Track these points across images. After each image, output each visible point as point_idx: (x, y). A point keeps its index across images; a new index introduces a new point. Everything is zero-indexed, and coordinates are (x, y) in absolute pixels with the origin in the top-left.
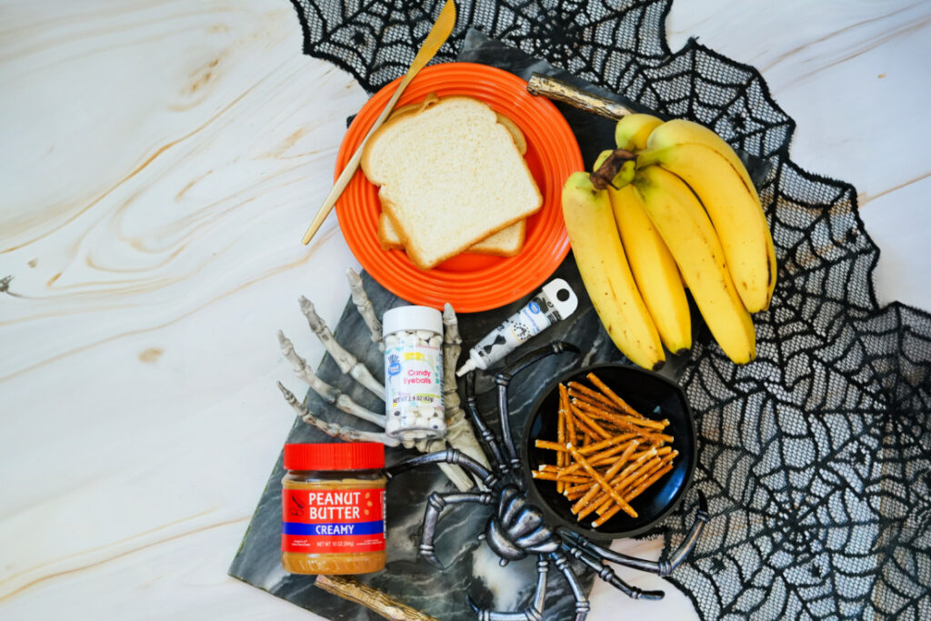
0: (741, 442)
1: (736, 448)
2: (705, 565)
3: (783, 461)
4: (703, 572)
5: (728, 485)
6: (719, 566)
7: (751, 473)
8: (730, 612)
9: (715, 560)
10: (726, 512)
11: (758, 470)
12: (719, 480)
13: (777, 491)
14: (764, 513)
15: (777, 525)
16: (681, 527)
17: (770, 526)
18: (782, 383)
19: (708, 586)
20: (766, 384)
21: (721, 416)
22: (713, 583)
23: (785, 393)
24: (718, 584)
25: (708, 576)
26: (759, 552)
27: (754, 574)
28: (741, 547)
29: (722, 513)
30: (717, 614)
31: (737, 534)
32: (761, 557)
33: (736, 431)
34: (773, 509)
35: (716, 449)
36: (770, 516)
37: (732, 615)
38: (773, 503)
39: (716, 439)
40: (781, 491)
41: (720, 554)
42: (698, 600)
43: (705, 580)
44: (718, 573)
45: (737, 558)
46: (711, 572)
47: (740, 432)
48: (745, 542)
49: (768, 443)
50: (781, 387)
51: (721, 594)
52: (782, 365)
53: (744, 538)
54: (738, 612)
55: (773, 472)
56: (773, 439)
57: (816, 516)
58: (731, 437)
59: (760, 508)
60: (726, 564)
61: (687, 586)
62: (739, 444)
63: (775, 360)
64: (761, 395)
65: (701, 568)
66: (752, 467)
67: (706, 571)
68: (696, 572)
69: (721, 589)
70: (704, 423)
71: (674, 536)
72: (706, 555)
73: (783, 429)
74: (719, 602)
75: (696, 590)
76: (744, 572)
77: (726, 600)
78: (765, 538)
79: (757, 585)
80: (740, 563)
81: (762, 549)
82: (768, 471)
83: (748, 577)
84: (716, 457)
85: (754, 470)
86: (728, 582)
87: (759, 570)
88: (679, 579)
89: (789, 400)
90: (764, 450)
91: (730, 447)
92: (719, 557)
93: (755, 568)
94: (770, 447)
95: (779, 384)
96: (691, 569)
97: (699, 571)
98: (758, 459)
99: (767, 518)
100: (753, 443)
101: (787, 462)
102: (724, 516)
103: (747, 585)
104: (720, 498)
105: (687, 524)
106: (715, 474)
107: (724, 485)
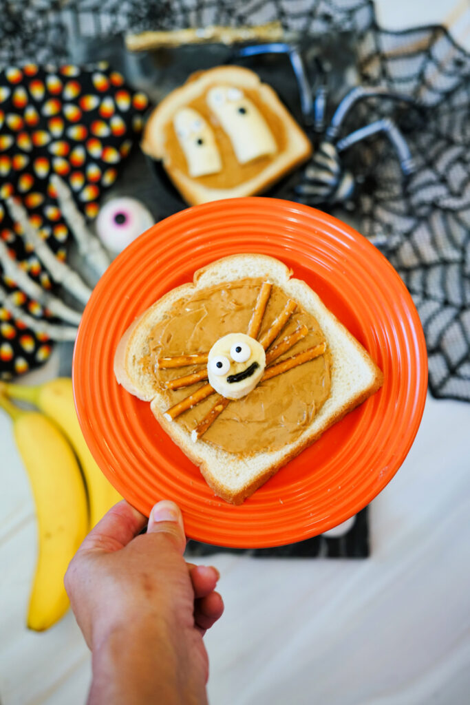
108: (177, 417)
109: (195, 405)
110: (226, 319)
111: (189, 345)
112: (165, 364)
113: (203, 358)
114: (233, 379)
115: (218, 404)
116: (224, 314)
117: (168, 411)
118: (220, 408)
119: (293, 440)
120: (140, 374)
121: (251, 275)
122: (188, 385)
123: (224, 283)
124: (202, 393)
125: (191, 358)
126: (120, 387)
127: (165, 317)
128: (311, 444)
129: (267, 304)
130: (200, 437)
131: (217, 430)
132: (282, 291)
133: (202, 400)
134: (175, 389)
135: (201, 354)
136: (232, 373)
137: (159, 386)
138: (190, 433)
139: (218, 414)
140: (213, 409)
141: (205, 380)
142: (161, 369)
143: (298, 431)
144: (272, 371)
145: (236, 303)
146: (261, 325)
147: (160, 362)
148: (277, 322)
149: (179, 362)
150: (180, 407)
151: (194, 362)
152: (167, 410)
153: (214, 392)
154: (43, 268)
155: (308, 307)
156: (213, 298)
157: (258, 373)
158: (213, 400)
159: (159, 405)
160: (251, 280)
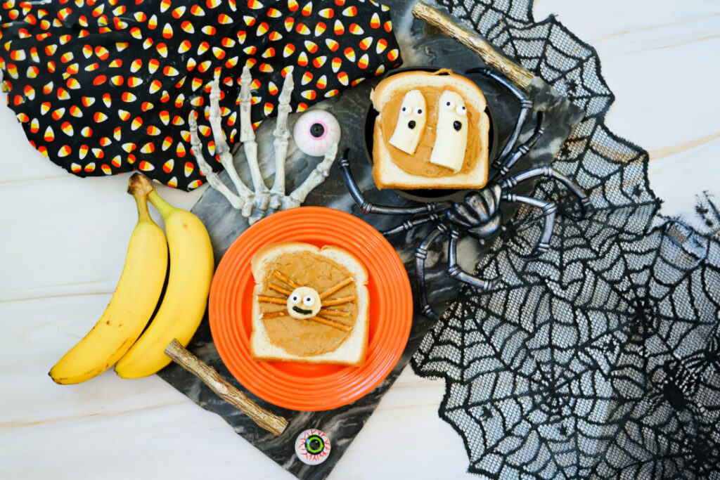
0: (520, 320)
1: (514, 324)
2: (477, 412)
3: (550, 341)
4: (475, 418)
5: (502, 349)
6: (487, 414)
7: (524, 345)
8: (492, 452)
9: (485, 409)
10: (497, 371)
11: (530, 344)
12: (495, 345)
13: (544, 363)
14: (530, 378)
15: (539, 389)
16: (460, 379)
17: (533, 390)
18: (560, 282)
19: (477, 429)
20: (547, 281)
21: (507, 296)
22: (482, 428)
23: (560, 290)
24: (485, 429)
25: (478, 422)
26: (522, 408)
27: (514, 425)
28: (506, 401)
29: (493, 371)
30: (482, 453)
31: (503, 389)
32: (522, 412)
33: (517, 311)
34: (538, 376)
35: (499, 321)
36: (535, 382)
37: (493, 455)
38: (538, 372)
39: (500, 314)
40: (546, 364)
41: (489, 404)
42: (468, 440)
43: (475, 424)
44: (486, 420)
45: (502, 410)
46: (481, 419)
47: (521, 313)
48: (509, 397)
49: (541, 325)
50: (558, 285)
51: (486, 437)
52: (561, 269)
53: (509, 394)
54: (497, 453)
55: (542, 348)
56: (545, 323)
57: (569, 387)
58: (512, 315)
59: (527, 374)
60: (493, 414)
61: (460, 428)
62: (517, 322)
63: (557, 264)
64: (542, 289)
65: (473, 414)
66: (525, 341)
67: (477, 417)
68: (469, 417)
69: (487, 433)
70: (492, 299)
71: (453, 385)
72: (478, 404)
73: (555, 317)
74: (485, 443)
75: (468, 431)
76: (507, 423)
77: (490, 443)
78: (528, 398)
79: (515, 433)
80: (505, 415)
81: (524, 406)
82: (539, 346)
83: (510, 427)
84: (497, 327)
85: (527, 343)
86: (494, 428)
87: (519, 423)
88: (455, 421)
89: (563, 296)
90: (536, 330)
91: (510, 322)
92: (488, 406)
93: (516, 421)
94: (542, 328)
95: (557, 282)
96: (466, 415)
97: (472, 417)
98: (531, 336)
99: (532, 383)
100: (529, 323)
101: (554, 342)
102: (494, 374)
103: (508, 433)
104: (493, 359)
105: (465, 377)
106: (492, 340)
107: (498, 350)
108: (261, 302)
109: (273, 303)
110: (321, 278)
111: (293, 276)
112: (276, 274)
113: (295, 286)
114: (296, 309)
115: (283, 312)
116: (321, 274)
117: (259, 296)
118: (282, 314)
119: (300, 356)
120: (262, 268)
121: (349, 268)
122: (278, 292)
123: (334, 262)
124: (280, 301)
125: (289, 281)
126: (250, 265)
127: (295, 253)
128: (307, 364)
129: (343, 287)
130: (263, 319)
131: (274, 323)
132: (355, 287)
133: (278, 304)
134: (271, 289)
135: (296, 284)
136: (298, 306)
137: (266, 282)
138: (261, 313)
139: (279, 316)
140: (278, 312)
141: (288, 296)
142: (273, 274)
143: (305, 354)
144: (318, 319)
145: (331, 275)
146: (332, 294)
147: (274, 272)
148: (340, 300)
149: (283, 278)
150: (265, 299)
151: (290, 284)
152: (259, 294)
153: (286, 305)
154: (238, 125)
155: (360, 305)
156: (324, 263)
157: (308, 316)
158: (283, 308)
159: (259, 288)
160: (346, 271)
